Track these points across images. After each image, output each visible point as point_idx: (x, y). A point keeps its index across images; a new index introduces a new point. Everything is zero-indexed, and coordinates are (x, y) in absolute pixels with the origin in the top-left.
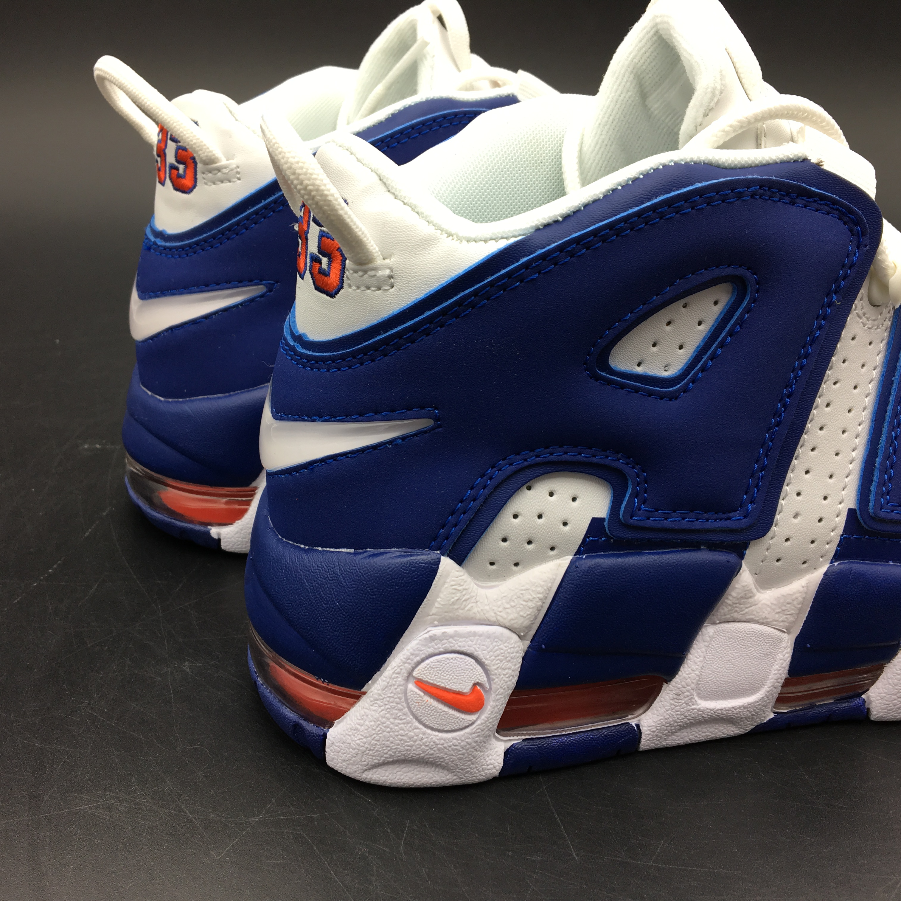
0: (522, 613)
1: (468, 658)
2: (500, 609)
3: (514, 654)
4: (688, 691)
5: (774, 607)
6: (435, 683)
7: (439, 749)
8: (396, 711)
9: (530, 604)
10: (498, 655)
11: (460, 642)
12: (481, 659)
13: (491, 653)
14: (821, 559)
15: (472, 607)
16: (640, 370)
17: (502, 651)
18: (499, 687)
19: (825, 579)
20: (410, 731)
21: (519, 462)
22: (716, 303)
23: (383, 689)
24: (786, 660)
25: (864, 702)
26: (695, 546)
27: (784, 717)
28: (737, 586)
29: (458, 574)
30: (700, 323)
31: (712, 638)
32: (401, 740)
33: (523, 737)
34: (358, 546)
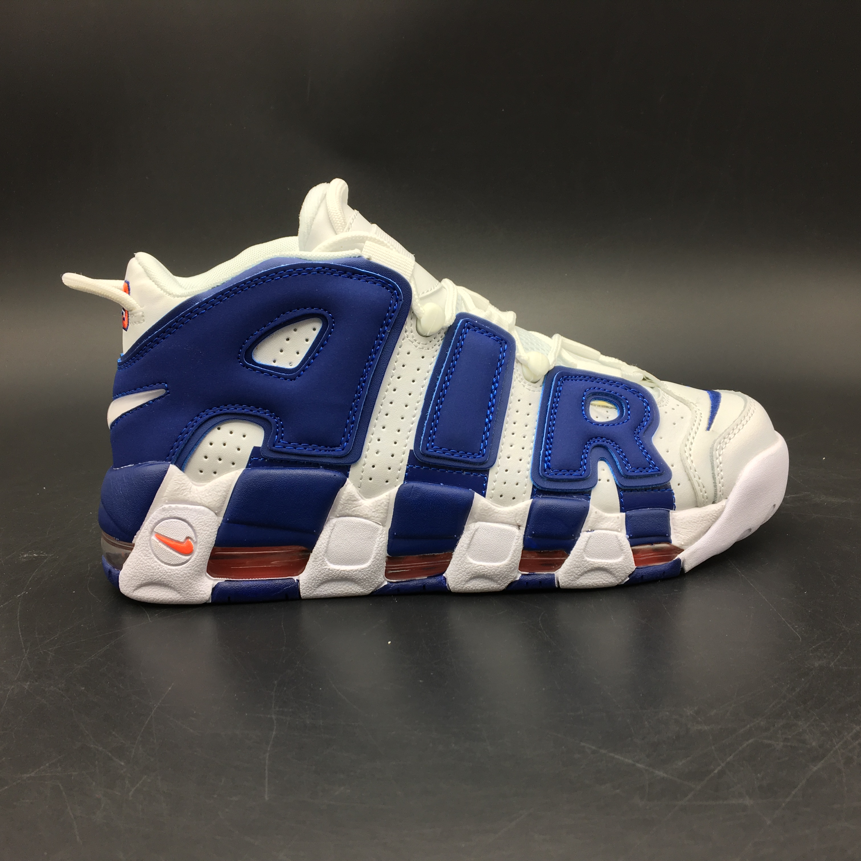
0: (214, 499)
1: (183, 522)
2: (203, 497)
3: (211, 523)
4: (321, 556)
5: (371, 508)
6: (165, 535)
7: (168, 575)
8: (145, 552)
9: (219, 494)
10: (201, 522)
11: (179, 512)
12: (191, 523)
13: (196, 520)
14: (397, 480)
15: (187, 494)
16: (275, 365)
17: (203, 520)
18: (201, 541)
19: (398, 491)
20: (152, 563)
21: (211, 413)
22: (314, 329)
23: (140, 540)
24: (381, 542)
25: (445, 579)
26: (316, 466)
27: (394, 585)
28: (344, 492)
29: (179, 474)
30: (307, 340)
31: (335, 525)
32: (148, 569)
33: (226, 579)
34: (135, 462)
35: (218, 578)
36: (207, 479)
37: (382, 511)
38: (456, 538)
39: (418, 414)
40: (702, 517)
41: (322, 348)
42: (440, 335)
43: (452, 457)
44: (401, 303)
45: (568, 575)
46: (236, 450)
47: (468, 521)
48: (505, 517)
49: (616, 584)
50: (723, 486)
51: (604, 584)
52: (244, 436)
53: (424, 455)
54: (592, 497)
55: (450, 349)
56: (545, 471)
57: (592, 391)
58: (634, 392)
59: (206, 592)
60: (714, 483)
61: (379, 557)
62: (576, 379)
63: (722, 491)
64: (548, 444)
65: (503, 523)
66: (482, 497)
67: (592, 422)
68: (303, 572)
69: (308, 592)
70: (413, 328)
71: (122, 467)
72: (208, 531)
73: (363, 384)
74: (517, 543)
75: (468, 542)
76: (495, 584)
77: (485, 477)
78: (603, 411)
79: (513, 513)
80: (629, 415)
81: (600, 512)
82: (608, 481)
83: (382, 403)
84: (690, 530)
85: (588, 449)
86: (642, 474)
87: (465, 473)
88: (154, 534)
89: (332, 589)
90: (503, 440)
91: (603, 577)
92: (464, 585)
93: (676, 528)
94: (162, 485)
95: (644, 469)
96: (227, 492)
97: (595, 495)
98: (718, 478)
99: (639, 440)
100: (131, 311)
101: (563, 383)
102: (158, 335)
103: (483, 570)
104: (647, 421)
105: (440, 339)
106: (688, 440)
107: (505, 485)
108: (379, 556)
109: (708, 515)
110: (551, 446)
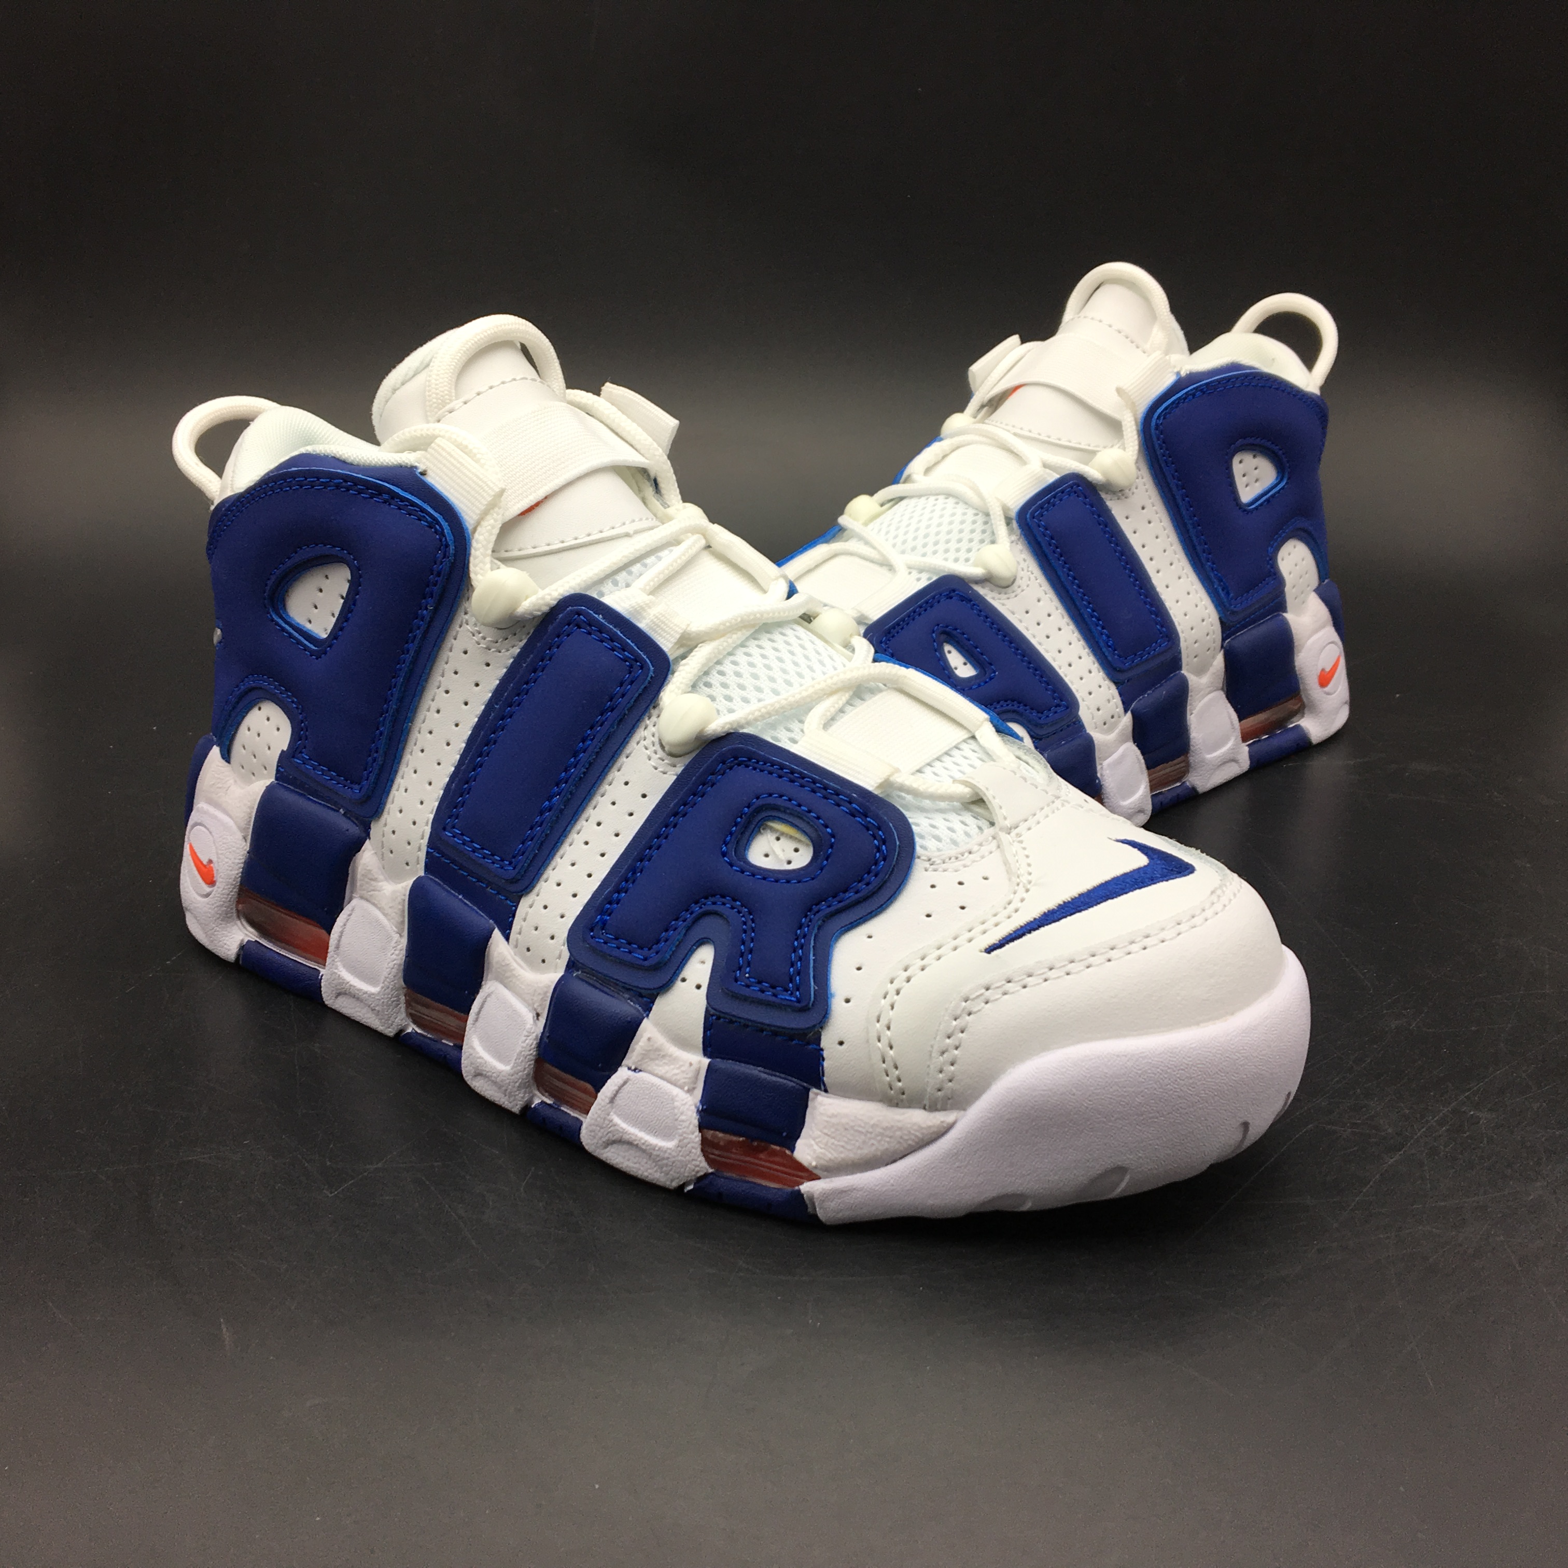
0: (241, 814)
2: (234, 806)
3: (237, 848)
5: (388, 900)
9: (246, 808)
10: (224, 843)
11: (208, 819)
12: (215, 840)
13: (220, 839)
14: (417, 866)
15: (223, 795)
16: (309, 627)
17: (227, 841)
18: (221, 870)
19: (414, 885)
22: (348, 581)
24: (393, 961)
26: (335, 806)
27: (419, 1037)
28: (362, 861)
30: (342, 597)
31: (353, 909)
36: (245, 780)
37: (399, 911)
38: (468, 995)
42: (522, 628)
44: (450, 561)
45: (594, 1132)
46: (269, 747)
47: (486, 974)
48: (523, 988)
49: (672, 1188)
51: (647, 1177)
52: (277, 730)
53: (439, 837)
55: (529, 659)
56: (591, 931)
57: (772, 800)
58: (870, 826)
59: (232, 947)
61: (388, 984)
62: (763, 768)
63: (946, 1090)
65: (519, 996)
66: (503, 940)
67: (744, 862)
68: (325, 967)
69: (337, 1004)
72: (233, 858)
74: (529, 1042)
75: (477, 1009)
76: (505, 1098)
77: (514, 908)
78: (785, 846)
79: (534, 986)
80: (821, 869)
81: (663, 1041)
82: (698, 987)
84: (845, 1145)
87: (489, 890)
89: (352, 1009)
92: (471, 1080)
93: (814, 1128)
94: (201, 773)
95: (773, 987)
96: (251, 808)
97: (662, 1005)
99: (807, 926)
101: (730, 769)
103: (487, 1068)
104: (857, 892)
105: (524, 635)
106: (923, 958)
107: (536, 932)
109: (906, 1128)
110: (630, 885)
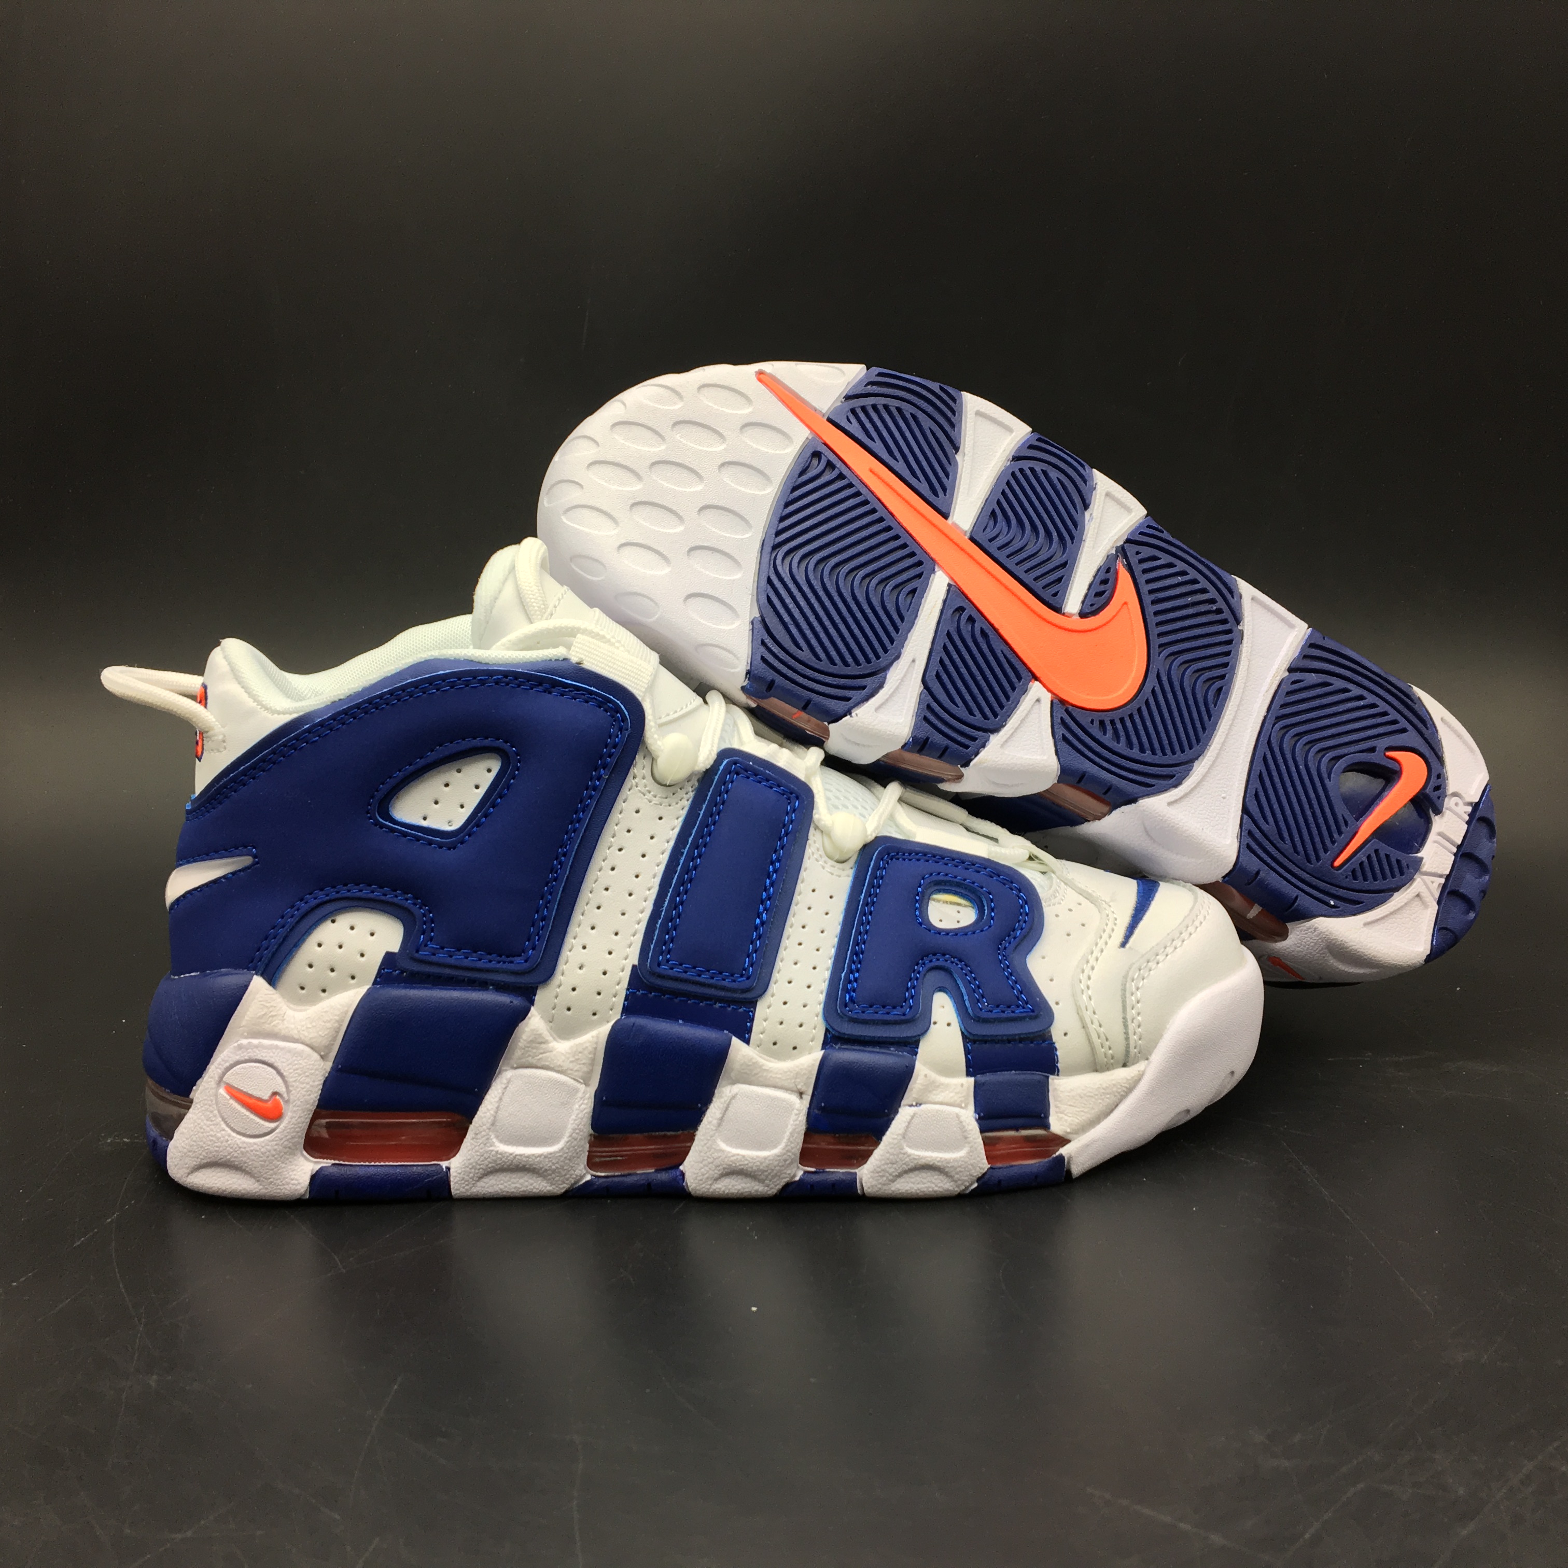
0: (320, 1033)
1: (270, 1069)
2: (304, 1029)
4: (484, 1131)
5: (568, 1056)
7: (242, 1153)
8: (208, 1113)
9: (329, 1025)
10: (297, 1069)
11: (265, 1052)
12: (281, 1071)
13: (290, 1066)
14: (611, 1012)
15: (278, 1023)
16: (425, 824)
17: (302, 1066)
18: (296, 1098)
19: (611, 1030)
20: (218, 1132)
21: (321, 896)
22: (489, 771)
23: (201, 1093)
24: (582, 1111)
25: (683, 1174)
26: (483, 985)
27: (601, 1180)
28: (527, 1029)
29: (267, 992)
30: (477, 787)
31: (509, 1081)
32: (211, 1141)
33: (333, 1162)
34: (202, 970)
35: (321, 1160)
36: (311, 1000)
37: (584, 1061)
38: (701, 1108)
39: (649, 907)
40: (1103, 1089)
41: (499, 800)
42: (690, 783)
43: (698, 979)
44: (627, 733)
45: (877, 1175)
46: (359, 956)
47: (721, 1081)
48: (779, 1078)
49: (956, 1193)
50: (1140, 1039)
51: (935, 1192)
52: (372, 934)
53: (653, 974)
54: (920, 1050)
55: (704, 806)
56: (846, 1006)
57: (934, 878)
58: (1005, 881)
59: (301, 1181)
60: (1125, 1033)
61: (576, 1136)
62: (910, 858)
63: (1138, 1047)
64: (854, 963)
65: (775, 1087)
66: (744, 1045)
67: (930, 928)
68: (458, 1155)
69: (464, 1188)
70: (647, 772)
71: (182, 976)
72: (308, 1083)
73: (563, 858)
74: (796, 1120)
75: (718, 1115)
76: (761, 1185)
77: (751, 1014)
78: (951, 910)
79: (791, 1072)
80: (992, 918)
81: (933, 1076)
82: (949, 1025)
83: (593, 888)
84: (1082, 1109)
85: (919, 973)
86: (1003, 1015)
87: (718, 1005)
88: (223, 1085)
89: (502, 1184)
90: (782, 953)
91: (934, 1181)
92: (711, 1185)
93: (1059, 1105)
94: (239, 1008)
95: (1009, 1007)
96: (340, 1022)
97: (926, 1047)
98: (1132, 1026)
99: (1006, 960)
100: (207, 732)
101: (888, 863)
102: (244, 773)
103: (741, 1163)
104: (1022, 929)
105: (690, 789)
106: (1088, 962)
107: (781, 1026)
108: (577, 1134)
109: (1114, 1085)
110: (859, 966)
